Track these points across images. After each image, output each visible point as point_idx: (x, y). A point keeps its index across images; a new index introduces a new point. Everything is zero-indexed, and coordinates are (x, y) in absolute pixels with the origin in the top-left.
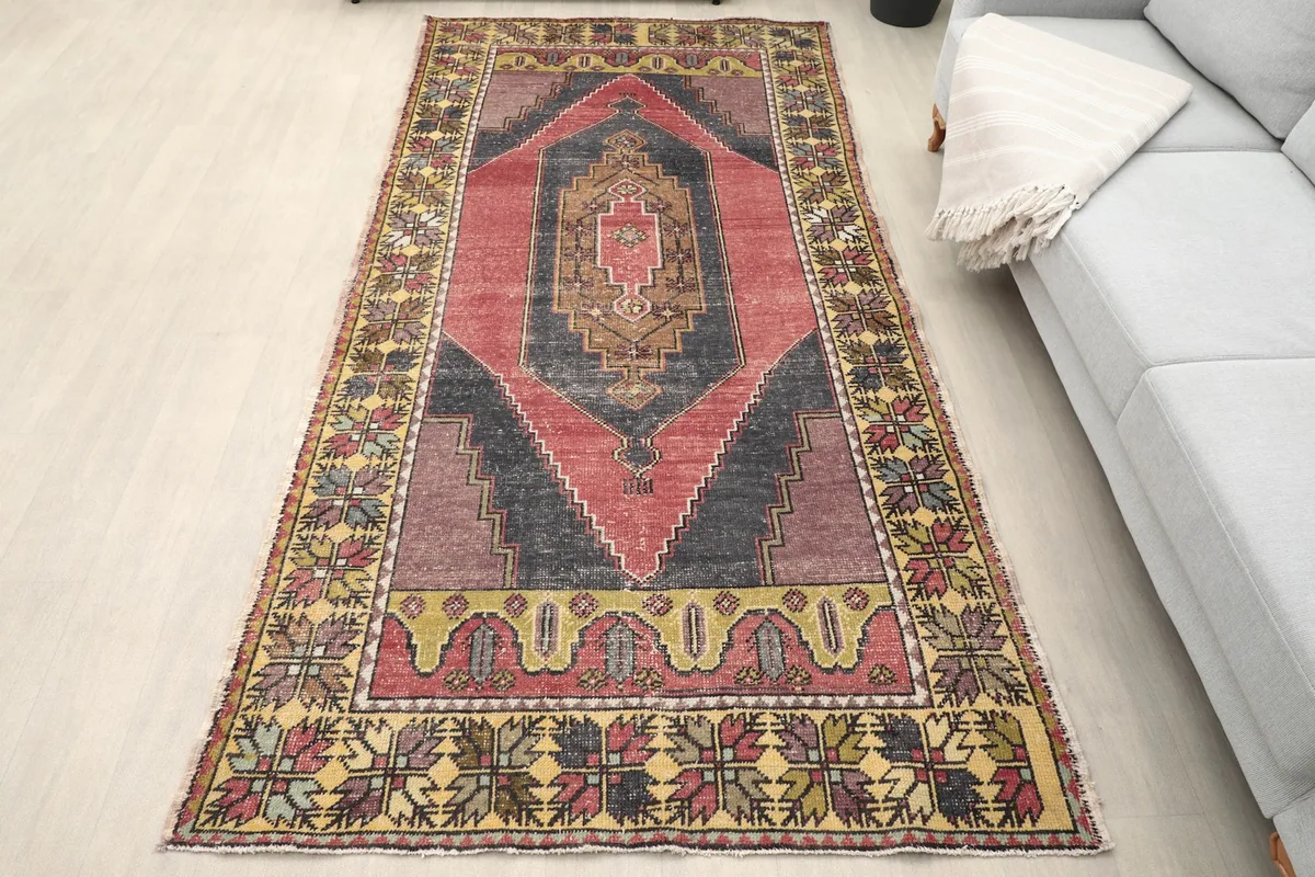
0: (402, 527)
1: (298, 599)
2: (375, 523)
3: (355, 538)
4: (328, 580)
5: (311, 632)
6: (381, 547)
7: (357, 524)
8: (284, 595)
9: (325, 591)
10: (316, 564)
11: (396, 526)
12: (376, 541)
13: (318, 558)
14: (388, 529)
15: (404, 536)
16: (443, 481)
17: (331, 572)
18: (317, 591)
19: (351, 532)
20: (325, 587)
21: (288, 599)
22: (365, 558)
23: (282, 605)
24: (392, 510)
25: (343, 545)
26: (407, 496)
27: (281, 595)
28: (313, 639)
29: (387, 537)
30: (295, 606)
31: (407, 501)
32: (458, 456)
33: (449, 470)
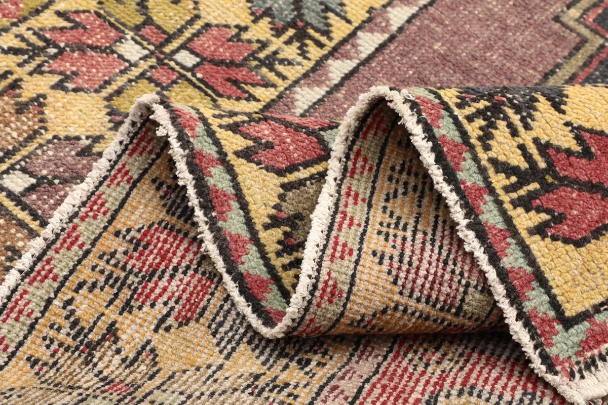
0: (347, 77)
1: (55, 65)
2: (301, 36)
3: (245, 36)
4: (136, 72)
5: (30, 138)
6: (282, 85)
7: (268, 12)
8: (34, 39)
9: (114, 87)
10: (137, 28)
11: (338, 69)
12: (280, 68)
13: (149, 21)
14: (320, 63)
15: (340, 95)
16: (489, 48)
17: (153, 61)
18: (100, 76)
19: (245, 19)
20: (121, 81)
21: (35, 52)
22: (235, 82)
23: (16, 51)
24: (353, 35)
25: (214, 32)
26: (401, 29)
27: (29, 35)
28: (24, 152)
29: (306, 75)
30: (38, 70)
31: (392, 38)
32: (557, 26)
33: (518, 39)
